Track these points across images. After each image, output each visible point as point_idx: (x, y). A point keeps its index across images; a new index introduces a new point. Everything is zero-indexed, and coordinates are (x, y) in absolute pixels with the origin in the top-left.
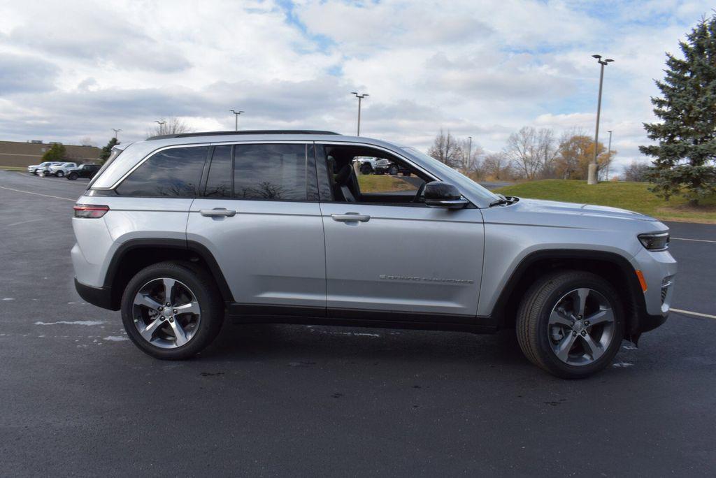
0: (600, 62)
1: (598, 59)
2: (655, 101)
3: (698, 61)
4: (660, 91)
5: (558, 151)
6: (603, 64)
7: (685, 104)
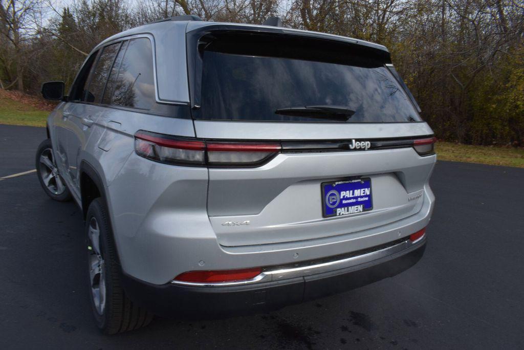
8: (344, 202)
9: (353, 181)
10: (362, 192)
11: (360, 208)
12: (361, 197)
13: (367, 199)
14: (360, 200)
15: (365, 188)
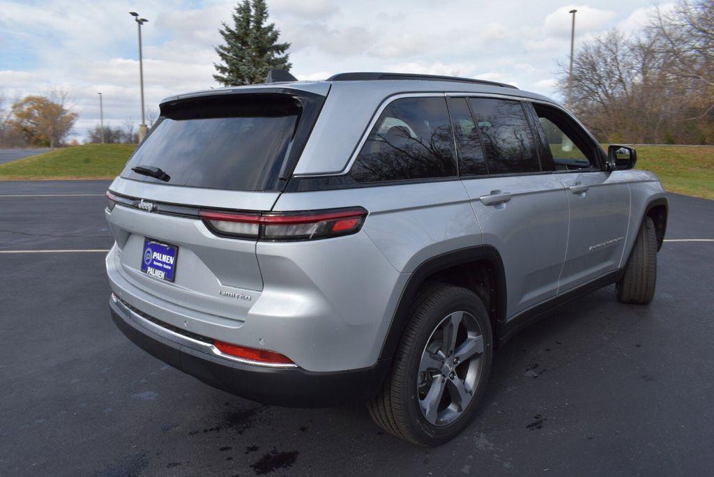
0: (137, 20)
1: (134, 17)
2: (218, 68)
3: (255, 34)
4: (220, 58)
5: (11, 112)
6: (141, 22)
7: (249, 72)
8: (155, 263)
9: (162, 245)
10: (168, 259)
11: (163, 274)
12: (167, 264)
13: (170, 268)
14: (165, 266)
15: (170, 255)
